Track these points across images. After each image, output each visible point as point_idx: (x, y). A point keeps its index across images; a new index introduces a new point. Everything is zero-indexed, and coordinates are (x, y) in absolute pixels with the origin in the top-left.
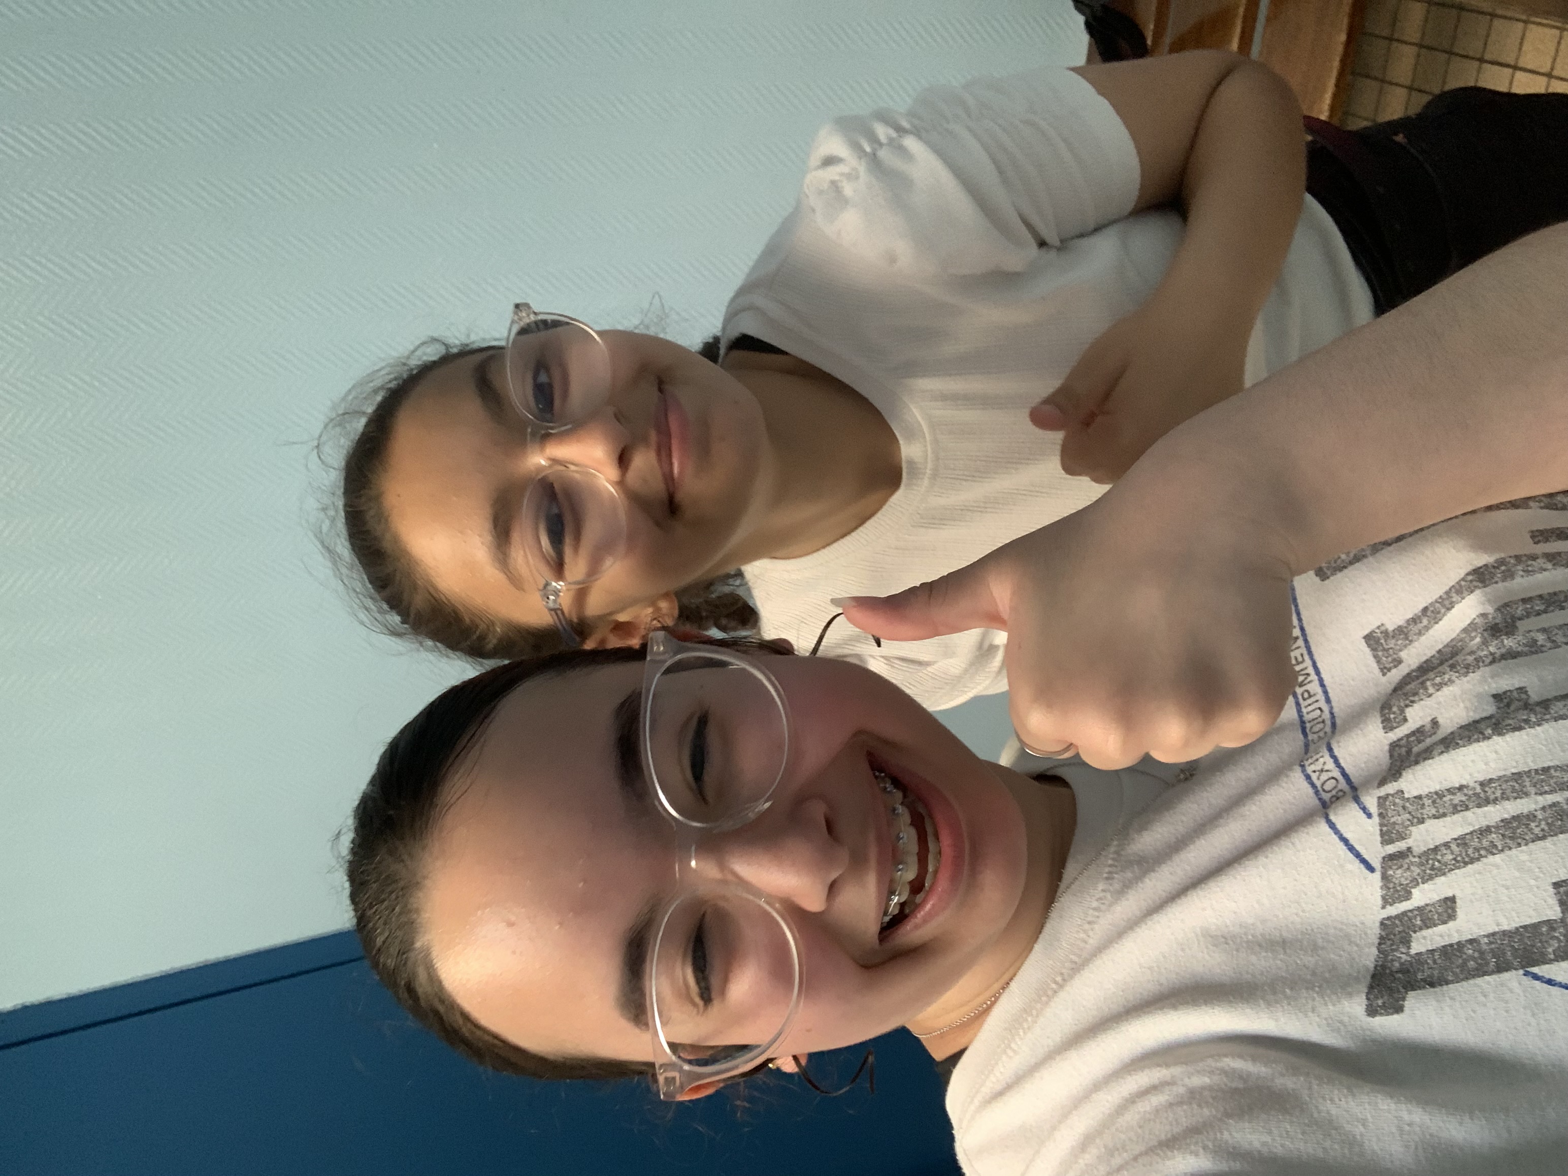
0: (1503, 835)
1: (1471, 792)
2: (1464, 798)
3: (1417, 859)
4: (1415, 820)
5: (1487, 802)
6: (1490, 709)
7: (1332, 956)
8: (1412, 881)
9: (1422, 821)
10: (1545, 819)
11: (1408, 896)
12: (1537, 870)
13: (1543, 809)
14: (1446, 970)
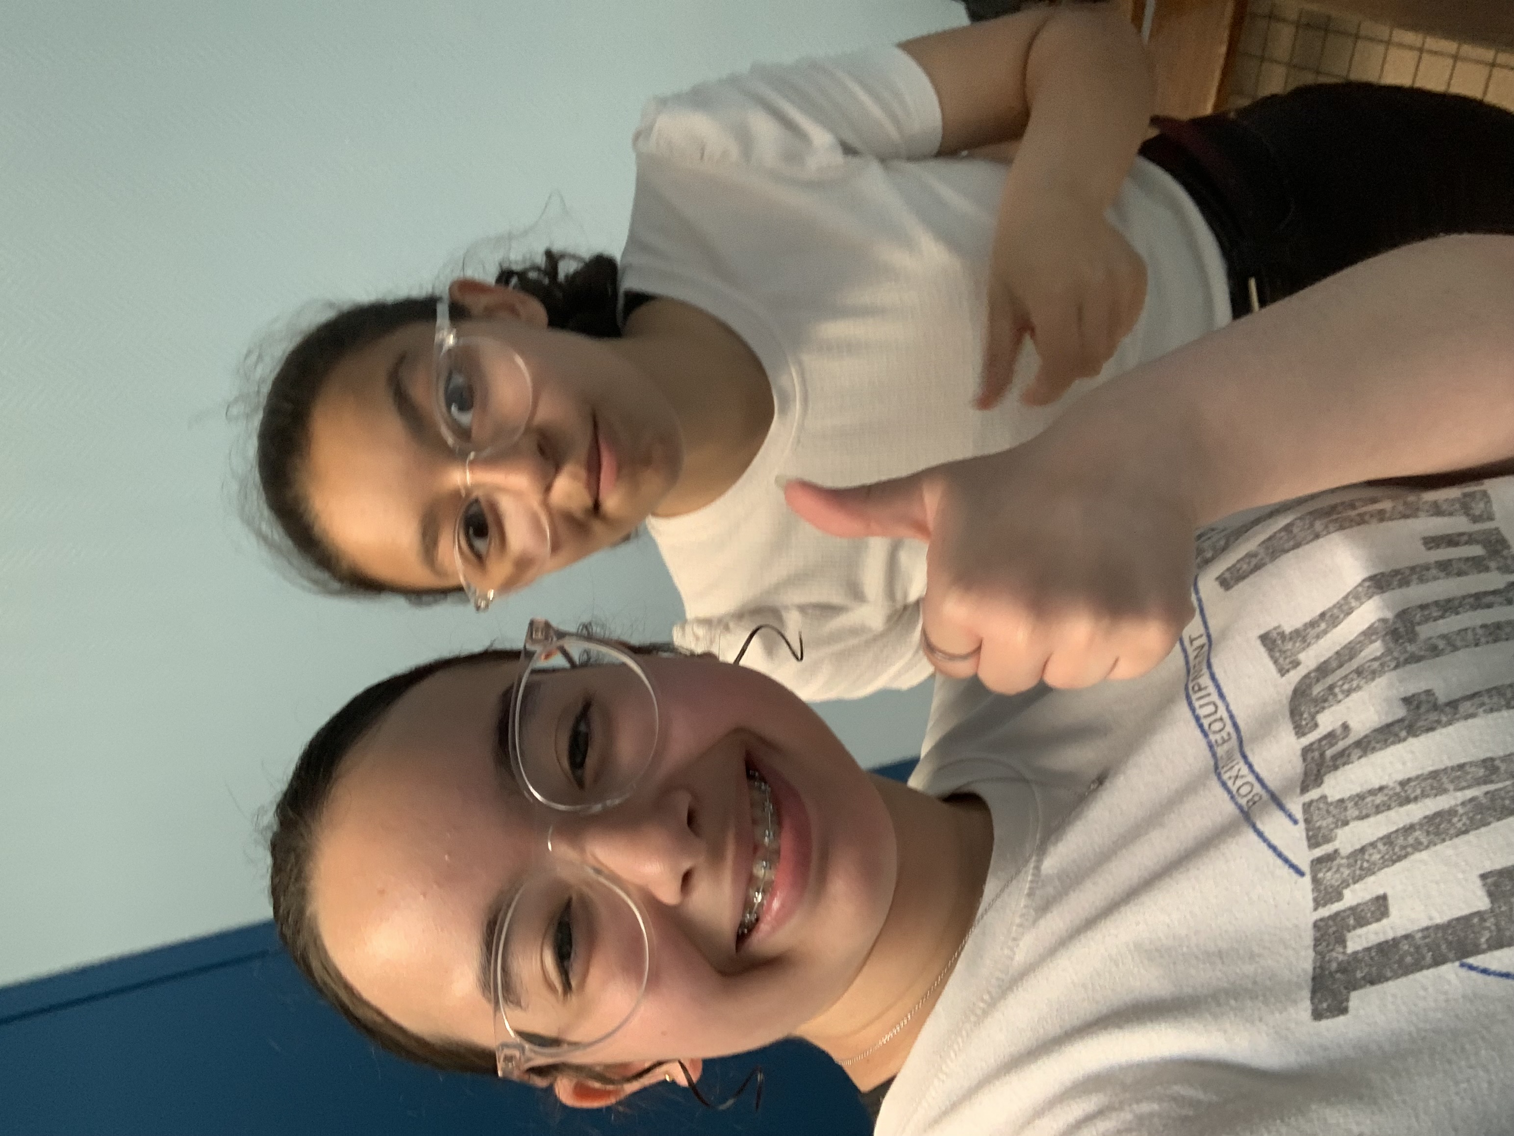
0: (1428, 833)
1: (1391, 793)
2: (1386, 798)
3: (1344, 861)
4: (1340, 823)
5: (1408, 801)
6: (1400, 712)
7: (1270, 962)
8: (1342, 883)
9: (1346, 823)
10: (1466, 813)
11: (1339, 897)
12: (1463, 863)
13: (1463, 804)
14: (1384, 967)
